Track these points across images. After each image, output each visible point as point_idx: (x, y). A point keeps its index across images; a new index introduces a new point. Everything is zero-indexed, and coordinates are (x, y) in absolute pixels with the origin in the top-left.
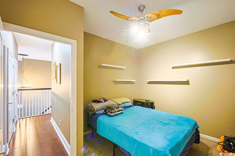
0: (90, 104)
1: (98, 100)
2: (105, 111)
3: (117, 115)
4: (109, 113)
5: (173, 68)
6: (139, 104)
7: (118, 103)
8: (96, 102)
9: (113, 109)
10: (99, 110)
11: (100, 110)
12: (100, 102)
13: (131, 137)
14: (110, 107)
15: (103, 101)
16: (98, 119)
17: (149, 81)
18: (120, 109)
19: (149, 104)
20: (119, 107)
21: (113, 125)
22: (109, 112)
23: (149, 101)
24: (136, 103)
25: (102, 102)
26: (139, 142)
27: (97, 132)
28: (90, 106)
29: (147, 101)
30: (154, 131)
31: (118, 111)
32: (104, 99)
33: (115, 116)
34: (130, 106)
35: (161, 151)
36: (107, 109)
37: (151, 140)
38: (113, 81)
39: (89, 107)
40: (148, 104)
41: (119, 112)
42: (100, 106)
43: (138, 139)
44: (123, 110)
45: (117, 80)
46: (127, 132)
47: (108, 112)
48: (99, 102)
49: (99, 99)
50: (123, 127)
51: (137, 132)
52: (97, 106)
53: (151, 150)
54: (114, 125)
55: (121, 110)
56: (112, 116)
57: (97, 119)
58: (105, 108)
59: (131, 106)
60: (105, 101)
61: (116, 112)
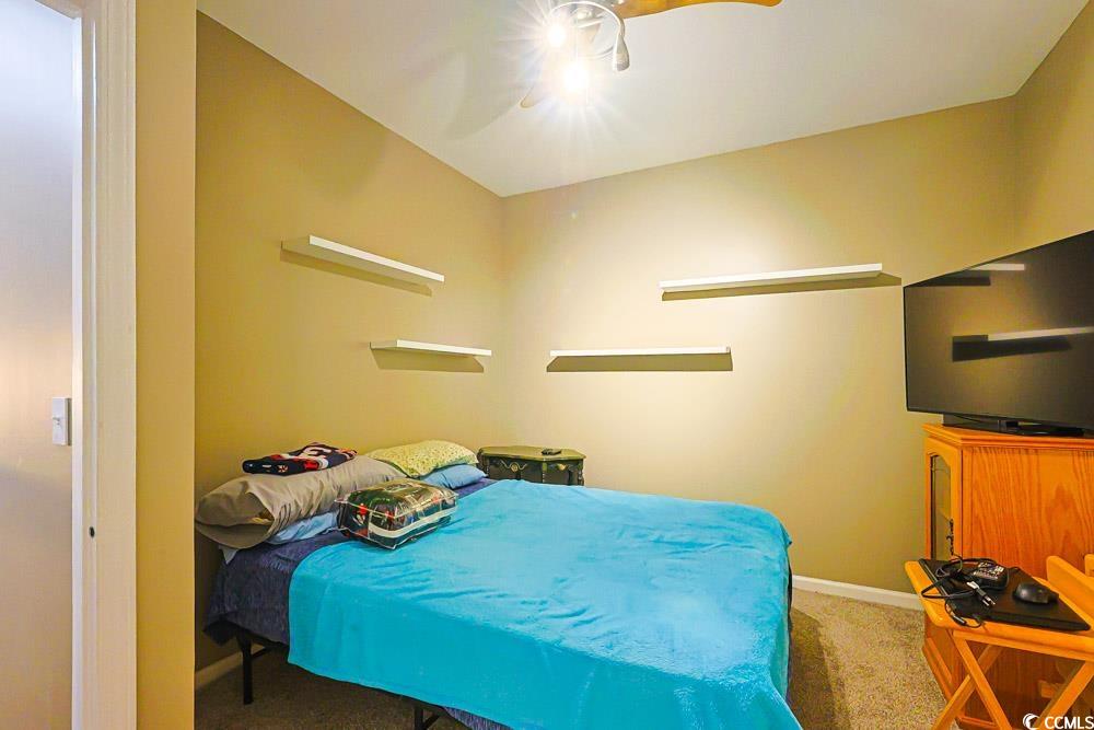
0: (232, 488)
1: (287, 456)
2: (346, 516)
3: (422, 535)
4: (372, 528)
5: (667, 296)
6: (515, 468)
7: (412, 470)
8: (274, 471)
9: (402, 500)
10: (298, 520)
11: (306, 518)
12: (304, 471)
13: (549, 647)
14: (378, 493)
15: (324, 462)
16: (295, 573)
17: (555, 354)
18: (439, 495)
19: (562, 467)
20: (429, 488)
21: (418, 593)
22: (377, 522)
23: (559, 452)
24: (496, 465)
25: (315, 466)
26: (603, 664)
27: (292, 659)
28: (228, 498)
29: (550, 454)
30: (656, 588)
31: (428, 512)
32: (329, 451)
33: (408, 542)
34: (474, 485)
35: (739, 685)
36: (361, 506)
37: (672, 641)
38: (373, 350)
39: (223, 504)
40: (557, 467)
41: (435, 517)
42: (304, 492)
43: (597, 649)
44: (454, 505)
45: (401, 344)
46: (521, 623)
47: (366, 522)
48: (298, 467)
49: (290, 454)
50: (485, 594)
51: (577, 609)
52: (282, 495)
53: (683, 694)
54: (425, 592)
55: (444, 501)
56: (393, 541)
57: (287, 577)
58: (345, 502)
59: (481, 485)
60: (337, 459)
61: (416, 517)
